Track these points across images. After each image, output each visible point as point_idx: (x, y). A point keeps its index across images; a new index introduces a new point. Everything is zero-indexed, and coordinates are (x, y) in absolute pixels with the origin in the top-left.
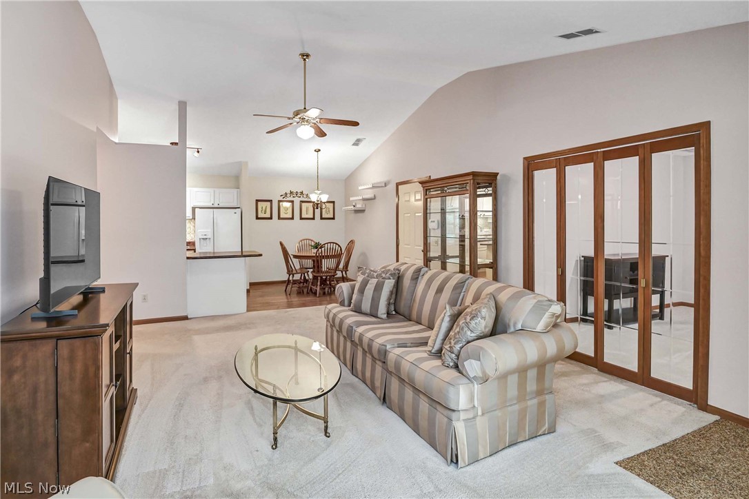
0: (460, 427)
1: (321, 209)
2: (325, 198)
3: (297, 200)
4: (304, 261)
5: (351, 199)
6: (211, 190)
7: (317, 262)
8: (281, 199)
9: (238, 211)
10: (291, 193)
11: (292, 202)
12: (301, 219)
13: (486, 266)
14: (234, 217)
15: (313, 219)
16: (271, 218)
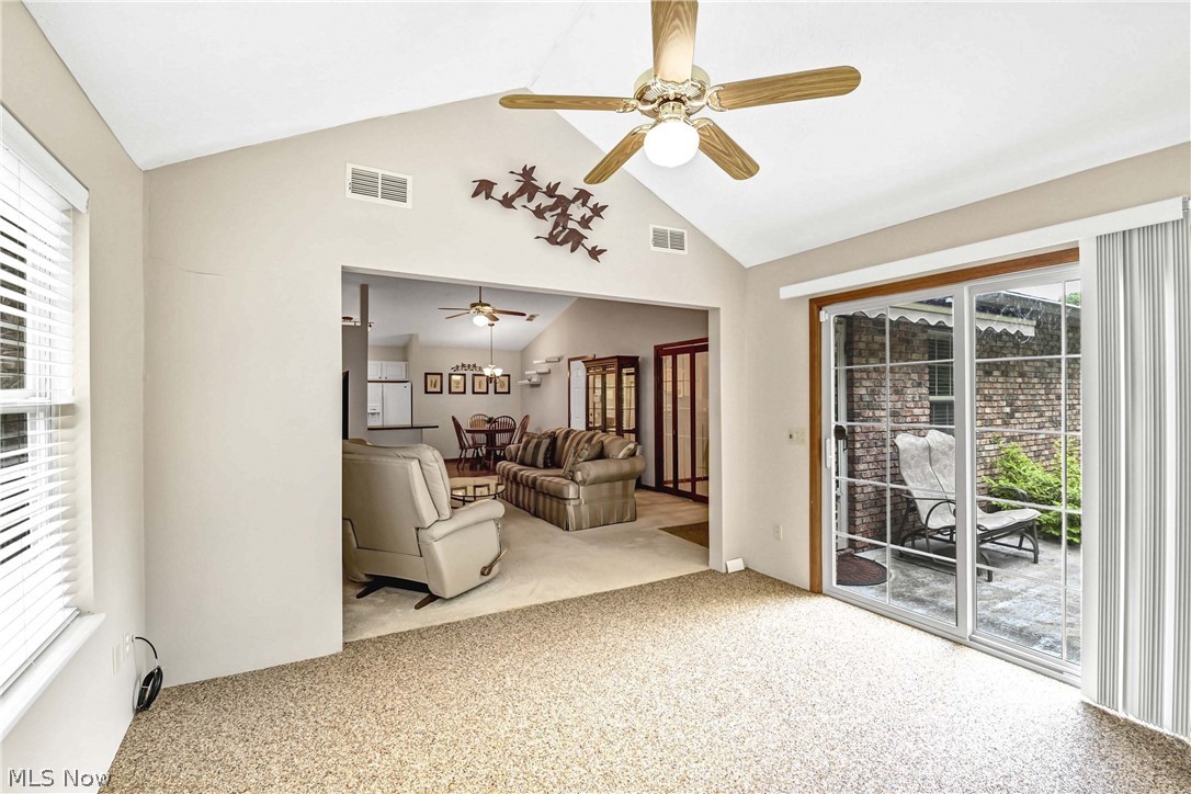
0: (570, 509)
1: (496, 383)
2: (498, 372)
3: (469, 374)
4: (477, 436)
5: (527, 373)
6: (379, 363)
7: (491, 435)
8: (452, 372)
9: (408, 385)
10: (463, 365)
11: (464, 375)
12: (474, 393)
13: (629, 431)
14: (404, 389)
15: (487, 393)
16: (441, 392)
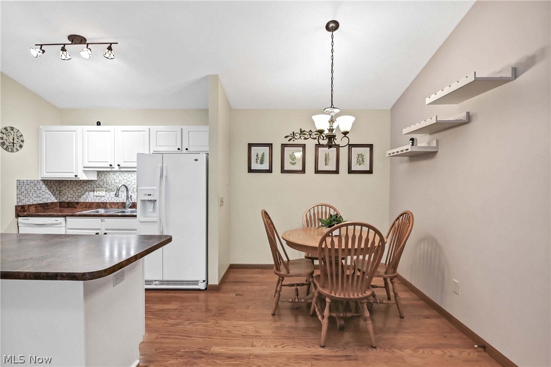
3: (311, 144)
6: (178, 128)
8: (286, 141)
10: (302, 132)
11: (304, 146)
12: (317, 172)
15: (337, 172)
16: (270, 171)
